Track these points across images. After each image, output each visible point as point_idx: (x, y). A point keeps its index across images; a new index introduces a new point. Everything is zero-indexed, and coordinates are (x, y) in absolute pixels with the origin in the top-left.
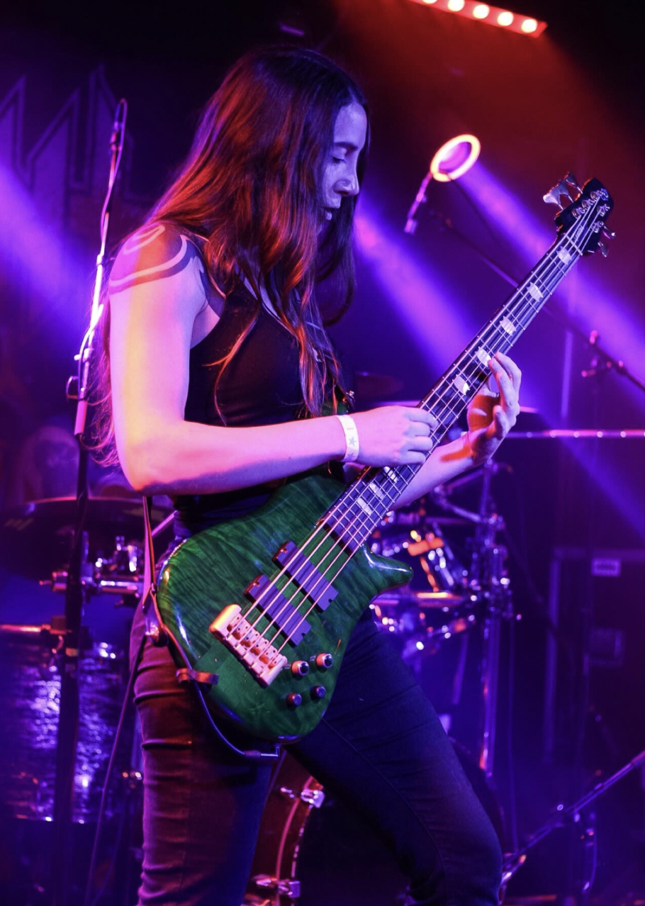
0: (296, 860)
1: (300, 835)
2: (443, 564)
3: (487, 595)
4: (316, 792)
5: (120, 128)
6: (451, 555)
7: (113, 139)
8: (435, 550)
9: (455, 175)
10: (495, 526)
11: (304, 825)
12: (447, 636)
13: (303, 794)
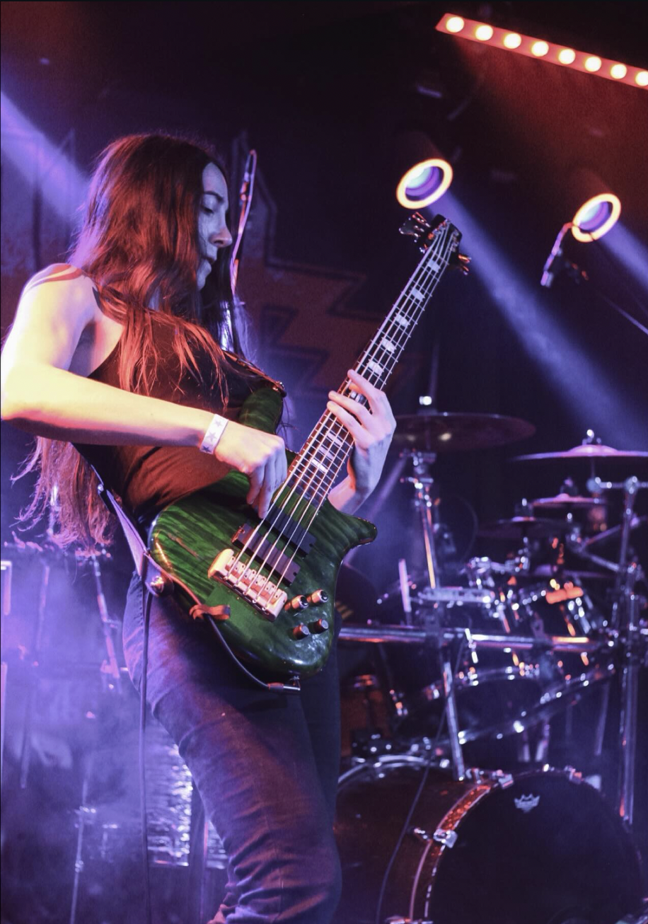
0: (429, 899)
1: (433, 875)
2: (582, 613)
3: (624, 640)
4: (448, 832)
5: (250, 178)
6: (590, 605)
7: (243, 189)
8: (574, 600)
9: (598, 234)
10: (634, 575)
11: (436, 864)
12: (586, 683)
13: (435, 834)
